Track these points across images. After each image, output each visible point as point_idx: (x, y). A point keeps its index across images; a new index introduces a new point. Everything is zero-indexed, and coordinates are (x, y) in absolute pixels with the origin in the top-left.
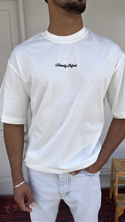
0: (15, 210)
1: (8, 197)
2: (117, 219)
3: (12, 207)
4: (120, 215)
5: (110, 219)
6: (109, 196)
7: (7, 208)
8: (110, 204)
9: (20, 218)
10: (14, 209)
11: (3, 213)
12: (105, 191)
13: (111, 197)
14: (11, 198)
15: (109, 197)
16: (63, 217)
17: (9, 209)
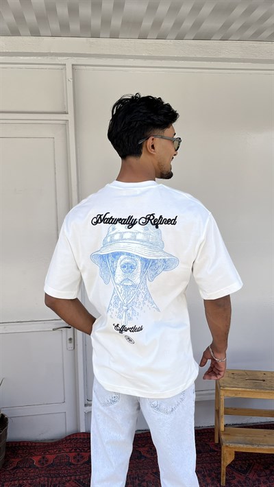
0: (49, 463)
1: (35, 443)
2: (223, 470)
3: (44, 458)
4: (229, 462)
5: (213, 473)
6: (214, 438)
7: (35, 460)
8: (215, 451)
9: (59, 474)
10: (47, 461)
11: (30, 467)
12: (208, 432)
13: (217, 441)
14: (42, 444)
15: (214, 441)
16: (134, 471)
17: (39, 461)
